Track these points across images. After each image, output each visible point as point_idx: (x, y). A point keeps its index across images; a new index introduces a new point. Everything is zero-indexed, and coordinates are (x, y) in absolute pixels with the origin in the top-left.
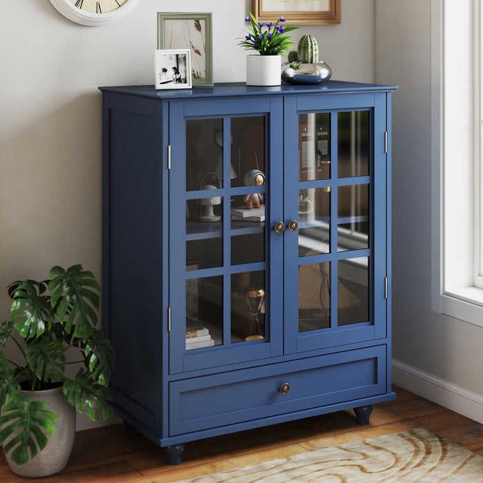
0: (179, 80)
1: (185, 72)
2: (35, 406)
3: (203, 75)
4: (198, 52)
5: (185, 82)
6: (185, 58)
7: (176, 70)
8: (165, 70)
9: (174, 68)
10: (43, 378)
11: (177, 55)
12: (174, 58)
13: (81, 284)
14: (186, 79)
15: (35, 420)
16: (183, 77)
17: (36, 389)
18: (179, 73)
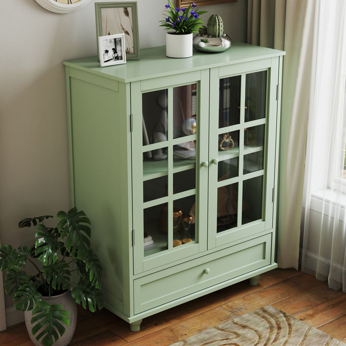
0: (117, 58)
1: (121, 51)
2: (54, 308)
3: (132, 51)
4: (127, 33)
5: (122, 59)
6: (120, 40)
7: (115, 51)
8: (107, 51)
9: (113, 49)
10: (57, 288)
11: (115, 39)
12: (113, 41)
13: (78, 222)
14: (122, 57)
15: (55, 317)
16: (119, 55)
17: (51, 296)
18: (117, 52)
